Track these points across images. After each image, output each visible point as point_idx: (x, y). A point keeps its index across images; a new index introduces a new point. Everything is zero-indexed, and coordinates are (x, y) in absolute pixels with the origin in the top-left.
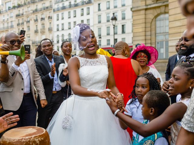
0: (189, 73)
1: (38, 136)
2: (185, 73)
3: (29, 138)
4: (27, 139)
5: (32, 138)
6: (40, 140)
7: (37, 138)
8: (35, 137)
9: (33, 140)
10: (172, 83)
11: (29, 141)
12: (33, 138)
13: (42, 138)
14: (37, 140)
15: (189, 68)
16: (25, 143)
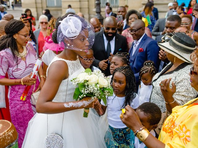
0: (124, 61)
1: (9, 129)
2: (121, 61)
3: (3, 134)
4: (2, 136)
5: (5, 133)
6: (12, 132)
7: (9, 132)
8: (7, 131)
9: (7, 134)
10: (113, 67)
11: (5, 137)
12: (7, 133)
13: (13, 130)
14: (10, 133)
15: (123, 57)
16: (2, 140)
